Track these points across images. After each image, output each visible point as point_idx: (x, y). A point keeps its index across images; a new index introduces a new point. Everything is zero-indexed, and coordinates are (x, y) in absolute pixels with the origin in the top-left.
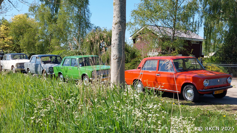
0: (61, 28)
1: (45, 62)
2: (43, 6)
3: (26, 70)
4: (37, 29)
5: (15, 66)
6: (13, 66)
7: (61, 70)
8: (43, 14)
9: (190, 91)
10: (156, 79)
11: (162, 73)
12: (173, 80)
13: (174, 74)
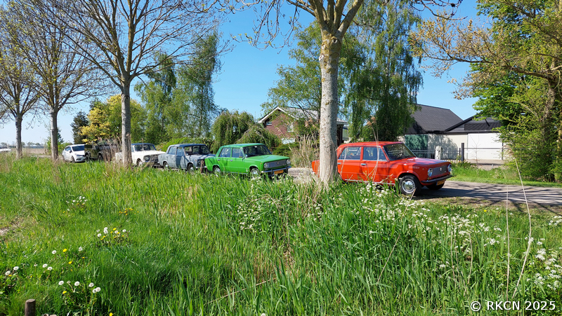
1: (190, 154)
2: (153, 83)
3: (162, 164)
5: (142, 159)
6: (139, 160)
7: (217, 163)
8: (153, 94)
9: (409, 183)
10: (361, 170)
11: (369, 163)
12: (385, 171)
13: (386, 163)
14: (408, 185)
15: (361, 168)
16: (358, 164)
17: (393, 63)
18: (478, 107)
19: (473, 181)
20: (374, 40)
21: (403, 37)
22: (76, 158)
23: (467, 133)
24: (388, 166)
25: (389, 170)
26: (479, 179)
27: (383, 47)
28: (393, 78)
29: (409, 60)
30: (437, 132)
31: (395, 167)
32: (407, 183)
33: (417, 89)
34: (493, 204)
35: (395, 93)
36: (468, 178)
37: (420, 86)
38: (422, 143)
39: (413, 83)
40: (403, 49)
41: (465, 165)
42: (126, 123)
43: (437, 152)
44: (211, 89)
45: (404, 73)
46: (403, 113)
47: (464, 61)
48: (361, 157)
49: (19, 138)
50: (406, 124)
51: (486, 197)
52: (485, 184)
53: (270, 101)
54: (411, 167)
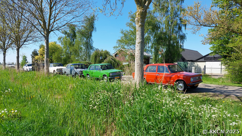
0: (77, 49)
1: (76, 68)
2: (66, 37)
3: (64, 73)
4: (62, 50)
5: (56, 71)
6: (54, 71)
7: (88, 73)
8: (66, 42)
9: (181, 85)
10: (156, 77)
11: (160, 74)
12: (168, 78)
13: (169, 74)
14: (180, 86)
15: (156, 76)
16: (155, 75)
17: (173, 30)
18: (212, 49)
19: (211, 84)
20: (164, 19)
21: (177, 18)
22: (28, 69)
23: (205, 62)
24: (170, 76)
25: (170, 78)
26: (213, 82)
27: (169, 22)
28: (173, 36)
29: (180, 28)
30: (192, 61)
31: (174, 76)
32: (180, 85)
33: (184, 41)
34: (226, 97)
35: (174, 43)
36: (208, 82)
37: (185, 40)
38: (185, 66)
39: (182, 39)
40: (177, 23)
41: (207, 76)
42: (47, 53)
43: (193, 70)
44: (92, 40)
45: (178, 34)
46: (177, 52)
47: (207, 26)
48: (156, 71)
49: (4, 60)
50: (178, 57)
51: (221, 93)
52: (218, 85)
53: (117, 46)
54: (182, 77)
